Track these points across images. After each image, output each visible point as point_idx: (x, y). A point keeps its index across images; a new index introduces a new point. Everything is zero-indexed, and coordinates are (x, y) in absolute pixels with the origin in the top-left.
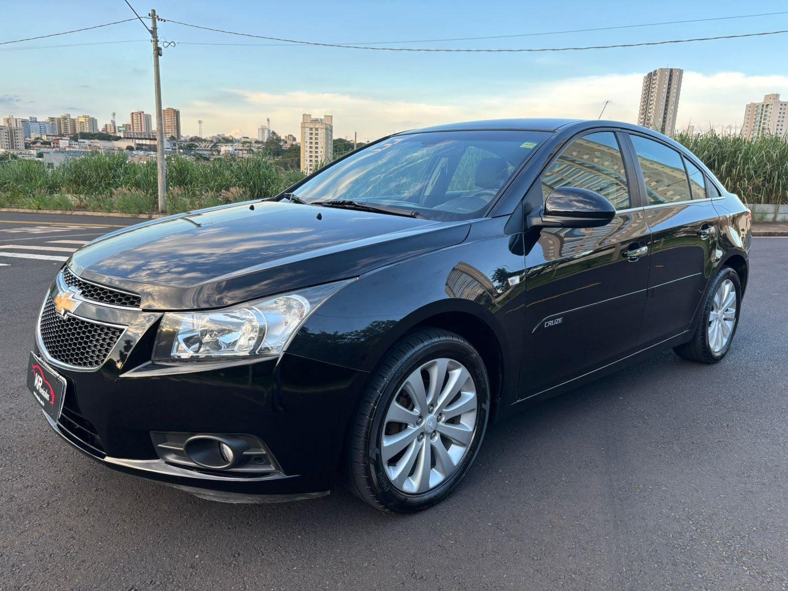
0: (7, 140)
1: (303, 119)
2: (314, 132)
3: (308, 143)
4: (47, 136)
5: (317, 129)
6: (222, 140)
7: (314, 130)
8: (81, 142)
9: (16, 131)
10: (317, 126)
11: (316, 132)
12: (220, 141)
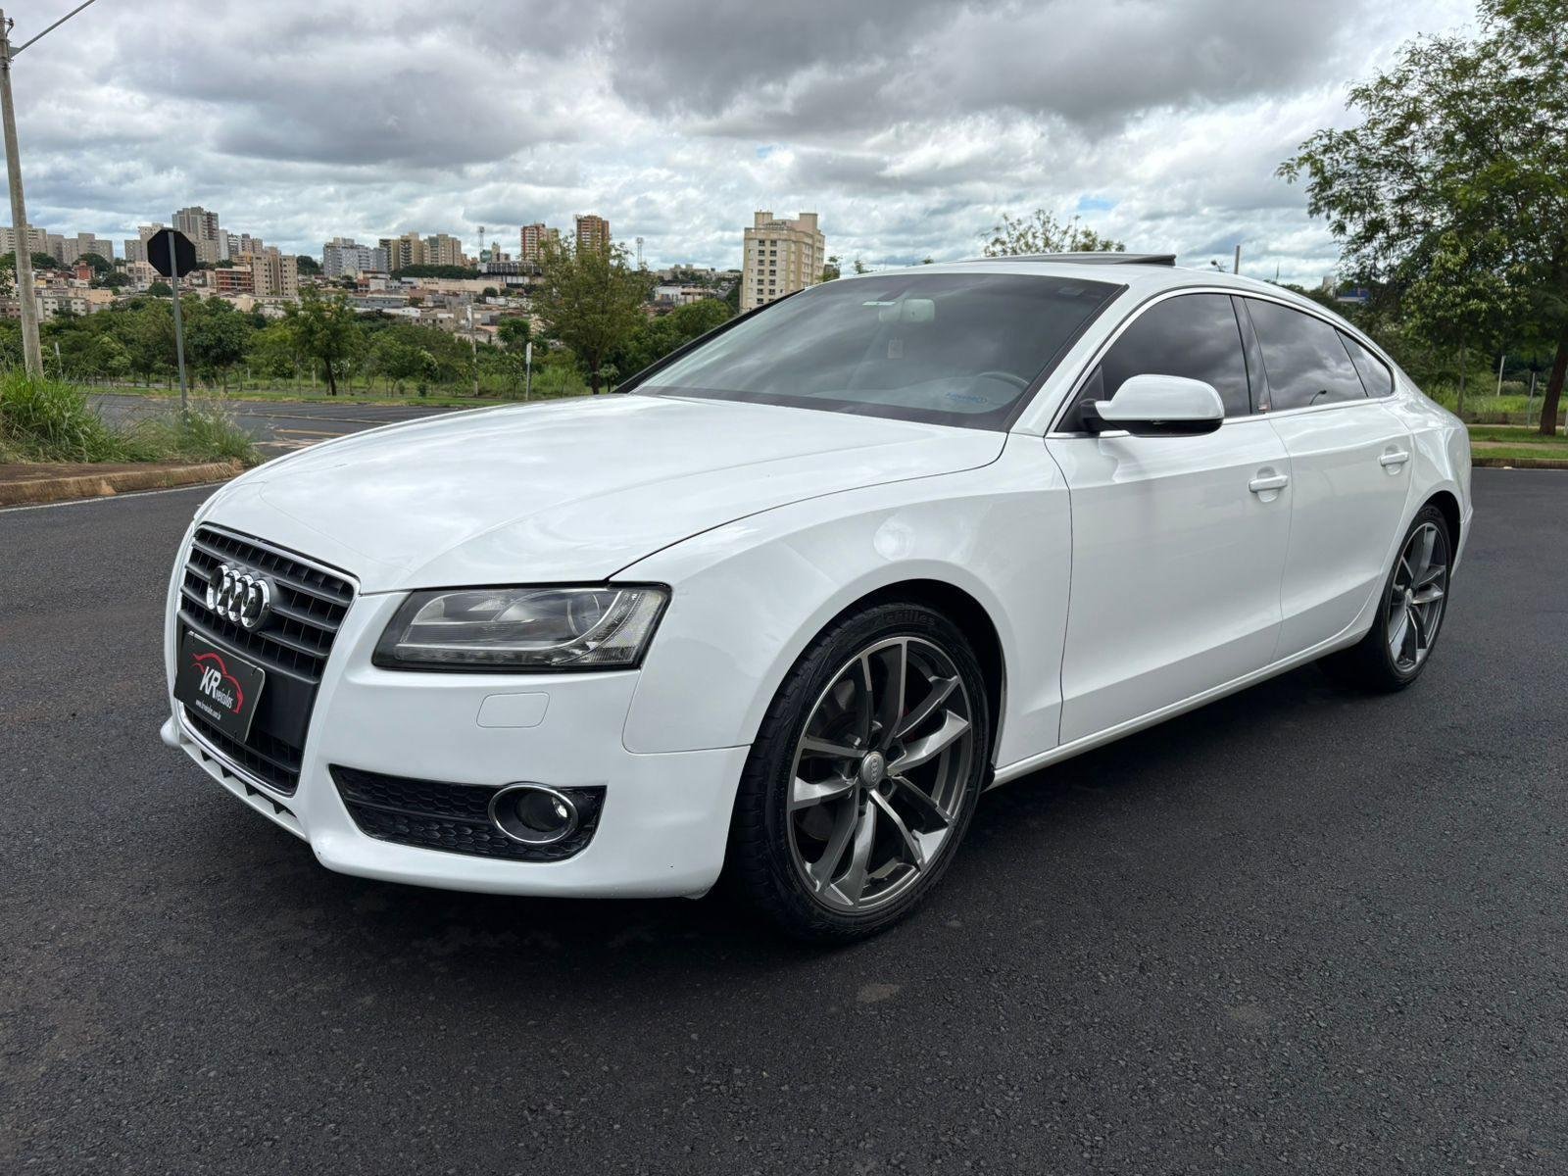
0: (268, 279)
1: (756, 221)
2: (768, 248)
3: (755, 272)
4: (364, 272)
5: (774, 243)
6: (680, 276)
7: (768, 243)
8: (404, 283)
9: (284, 263)
10: (774, 236)
11: (773, 249)
12: (676, 277)
